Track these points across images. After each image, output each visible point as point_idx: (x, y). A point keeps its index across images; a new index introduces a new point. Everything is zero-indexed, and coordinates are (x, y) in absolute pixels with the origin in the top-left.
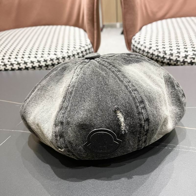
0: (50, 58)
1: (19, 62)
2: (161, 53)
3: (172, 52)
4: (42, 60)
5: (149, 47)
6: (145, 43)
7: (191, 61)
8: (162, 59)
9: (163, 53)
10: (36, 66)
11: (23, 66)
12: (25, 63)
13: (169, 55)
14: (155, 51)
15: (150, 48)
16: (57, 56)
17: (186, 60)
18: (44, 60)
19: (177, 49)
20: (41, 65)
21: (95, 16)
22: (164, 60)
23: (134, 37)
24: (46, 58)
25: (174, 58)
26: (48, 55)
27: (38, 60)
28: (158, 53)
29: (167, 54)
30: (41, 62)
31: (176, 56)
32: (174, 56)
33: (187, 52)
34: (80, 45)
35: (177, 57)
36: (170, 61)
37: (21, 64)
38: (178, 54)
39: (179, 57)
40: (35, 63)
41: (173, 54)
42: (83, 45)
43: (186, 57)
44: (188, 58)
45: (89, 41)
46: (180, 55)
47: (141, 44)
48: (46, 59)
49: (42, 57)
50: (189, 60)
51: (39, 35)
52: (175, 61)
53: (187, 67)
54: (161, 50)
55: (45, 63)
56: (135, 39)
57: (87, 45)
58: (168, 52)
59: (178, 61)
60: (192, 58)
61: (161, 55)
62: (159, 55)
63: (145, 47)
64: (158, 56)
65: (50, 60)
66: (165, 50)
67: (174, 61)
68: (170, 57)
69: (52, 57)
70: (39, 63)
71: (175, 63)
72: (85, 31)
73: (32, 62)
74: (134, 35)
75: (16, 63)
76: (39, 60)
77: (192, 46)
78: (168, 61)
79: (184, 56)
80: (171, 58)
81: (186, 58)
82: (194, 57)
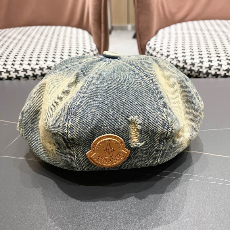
0: (48, 65)
1: (9, 70)
2: (181, 62)
3: (194, 62)
4: (37, 67)
5: (166, 55)
6: (161, 50)
7: (216, 72)
9: (183, 63)
10: (29, 76)
11: (13, 75)
12: (17, 71)
13: (190, 65)
14: (173, 59)
15: (168, 56)
16: (56, 63)
17: (209, 71)
18: (40, 67)
19: (200, 58)
20: (35, 74)
21: (102, 16)
22: (184, 71)
23: (149, 42)
24: (42, 65)
25: (196, 69)
26: (45, 62)
27: (32, 68)
28: (178, 62)
29: (188, 64)
30: (36, 70)
31: (198, 66)
32: (196, 66)
33: (211, 61)
34: (84, 51)
35: (199, 68)
36: (191, 73)
37: (11, 73)
38: (200, 64)
39: (201, 67)
40: (28, 71)
41: (195, 64)
42: (87, 51)
43: (210, 67)
44: (212, 69)
45: (94, 46)
46: (202, 66)
47: (157, 51)
48: (42, 67)
49: (37, 64)
50: (213, 72)
51: (34, 37)
52: (197, 72)
53: (211, 80)
54: (181, 59)
55: (41, 71)
56: (150, 45)
57: (92, 51)
58: (189, 62)
59: (201, 72)
60: (217, 69)
61: (181, 65)
62: (179, 64)
63: (162, 55)
64: (177, 66)
65: (46, 68)
66: (185, 58)
67: (195, 73)
68: (191, 68)
69: (49, 65)
70: (33, 72)
71: (197, 74)
72: (90, 33)
73: (25, 70)
74: (149, 40)
75: (5, 70)
76: (34, 68)
77: (217, 55)
78: (189, 72)
79: (208, 66)
80: (193, 68)
81: (210, 69)
82: (219, 67)
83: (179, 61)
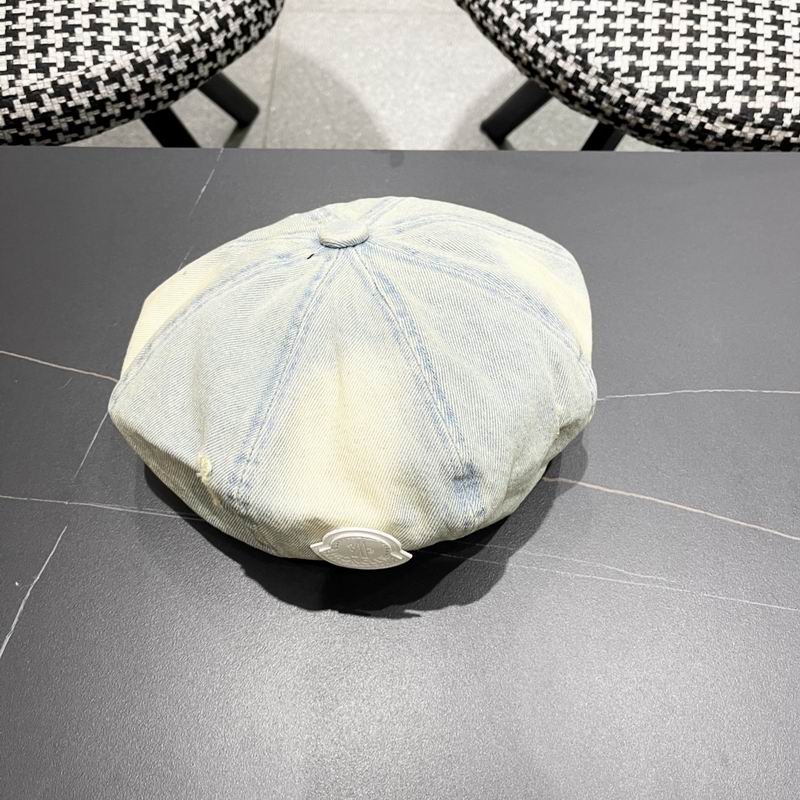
2: (571, 59)
3: (612, 65)
4: (72, 77)
5: (523, 17)
7: (675, 116)
8: (571, 86)
9: (577, 61)
10: (52, 113)
13: (597, 74)
14: (545, 40)
16: (137, 53)
17: (655, 109)
18: (82, 78)
20: (71, 104)
22: (577, 89)
25: (615, 92)
27: (54, 84)
28: (559, 54)
29: (592, 72)
30: (73, 92)
31: (622, 85)
32: (615, 84)
35: (626, 92)
36: (599, 101)
38: (631, 80)
39: (633, 92)
40: (44, 97)
41: (616, 74)
43: (659, 95)
44: (666, 102)
46: (637, 85)
50: (666, 112)
52: (617, 105)
54: (570, 44)
58: (596, 62)
59: (628, 105)
60: (680, 105)
61: (570, 67)
62: (561, 63)
64: (555, 68)
66: (584, 46)
67: (612, 104)
68: (599, 86)
78: (593, 99)
79: (652, 90)
80: (604, 89)
81: (659, 104)
82: (687, 101)
83: (562, 50)
